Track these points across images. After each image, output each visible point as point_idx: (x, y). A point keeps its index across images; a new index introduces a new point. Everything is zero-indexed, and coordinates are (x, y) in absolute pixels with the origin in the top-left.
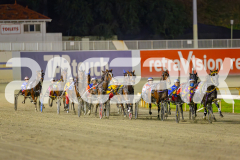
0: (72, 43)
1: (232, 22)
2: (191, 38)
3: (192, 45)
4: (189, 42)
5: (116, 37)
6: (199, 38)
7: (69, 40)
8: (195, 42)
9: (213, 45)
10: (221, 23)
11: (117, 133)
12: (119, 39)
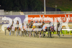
0: (7, 13)
1: (56, 6)
2: (44, 11)
3: (44, 13)
4: (43, 12)
5: (20, 11)
6: (46, 11)
7: (6, 12)
8: (45, 13)
9: (50, 13)
10: (53, 6)
11: (21, 41)
12: (21, 12)
